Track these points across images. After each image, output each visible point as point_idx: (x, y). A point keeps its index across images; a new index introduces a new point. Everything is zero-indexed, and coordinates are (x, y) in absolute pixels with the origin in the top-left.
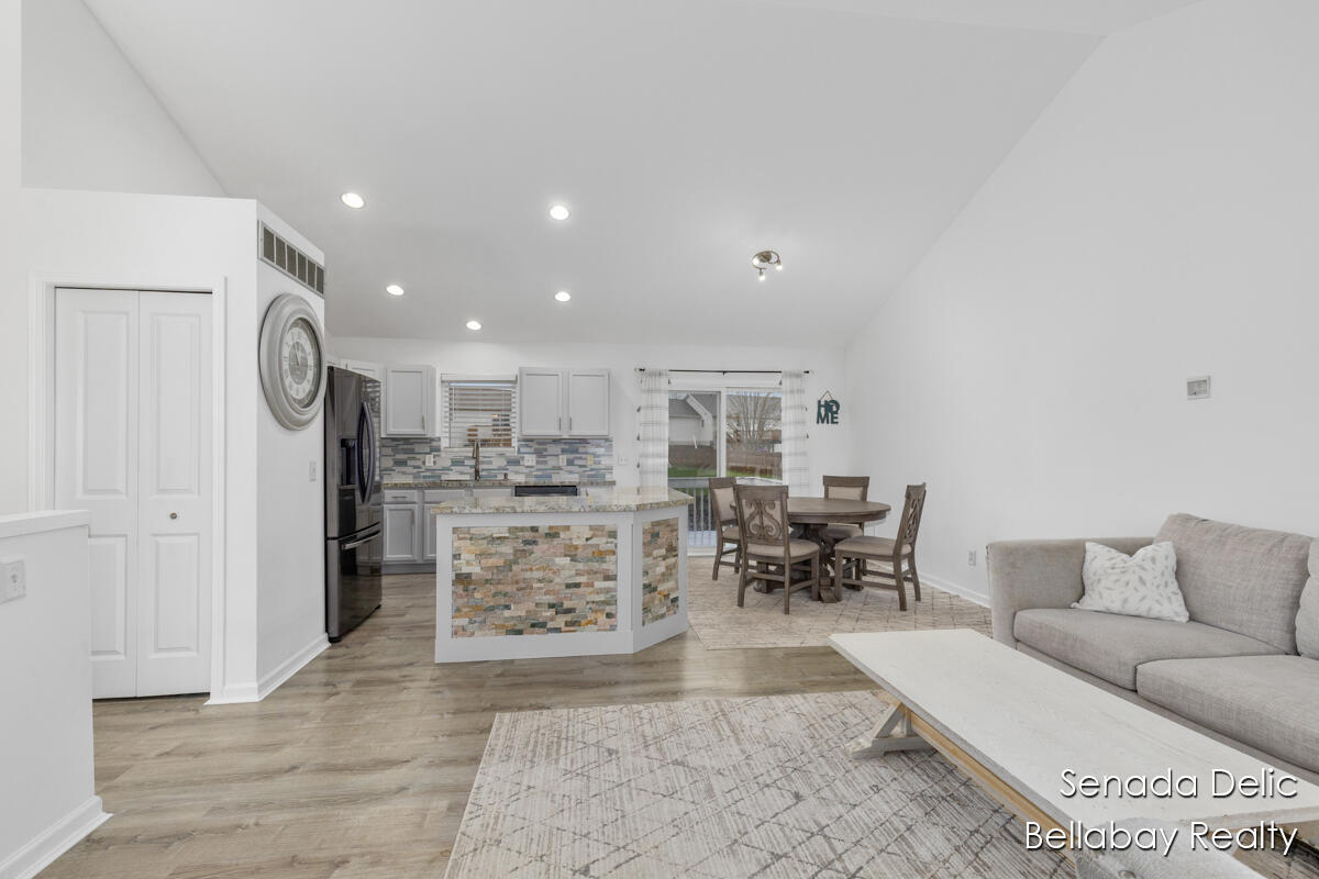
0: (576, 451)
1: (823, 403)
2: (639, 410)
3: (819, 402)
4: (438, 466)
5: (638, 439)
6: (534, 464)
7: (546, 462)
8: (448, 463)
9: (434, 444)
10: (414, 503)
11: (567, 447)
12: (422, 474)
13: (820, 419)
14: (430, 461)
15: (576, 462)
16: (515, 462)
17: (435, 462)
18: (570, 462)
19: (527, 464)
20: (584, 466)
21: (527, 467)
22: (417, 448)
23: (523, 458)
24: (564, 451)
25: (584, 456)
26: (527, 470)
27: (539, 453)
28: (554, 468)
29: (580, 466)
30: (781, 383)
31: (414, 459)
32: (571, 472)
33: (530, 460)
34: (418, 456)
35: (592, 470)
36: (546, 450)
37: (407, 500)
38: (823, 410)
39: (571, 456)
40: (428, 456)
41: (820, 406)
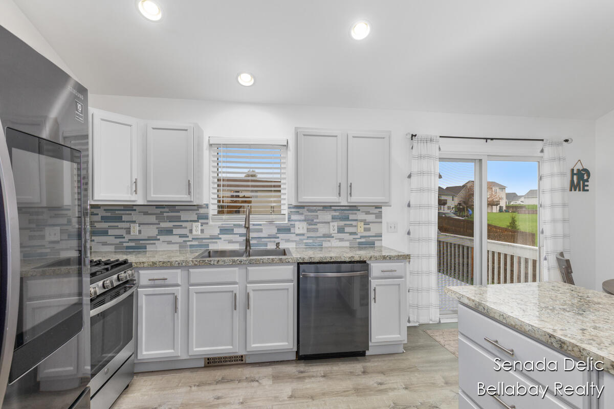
0: (347, 219)
1: (575, 172)
2: (410, 176)
3: (573, 170)
4: (207, 234)
5: (409, 205)
6: (305, 231)
7: (316, 230)
8: (217, 232)
9: (202, 211)
10: (178, 285)
11: (337, 214)
12: (189, 243)
13: (573, 187)
14: (197, 228)
15: (347, 229)
16: (286, 230)
17: (202, 231)
18: (341, 230)
19: (298, 232)
20: (355, 233)
21: (297, 235)
22: (184, 216)
23: (294, 226)
24: (334, 218)
25: (354, 223)
26: (298, 238)
27: (310, 222)
28: (325, 236)
29: (351, 234)
30: (542, 151)
31: (180, 227)
32: (341, 240)
33: (301, 227)
34: (184, 224)
35: (362, 237)
36: (317, 217)
37: (167, 282)
38: (575, 178)
39: (342, 223)
40: (195, 224)
41: (573, 174)
